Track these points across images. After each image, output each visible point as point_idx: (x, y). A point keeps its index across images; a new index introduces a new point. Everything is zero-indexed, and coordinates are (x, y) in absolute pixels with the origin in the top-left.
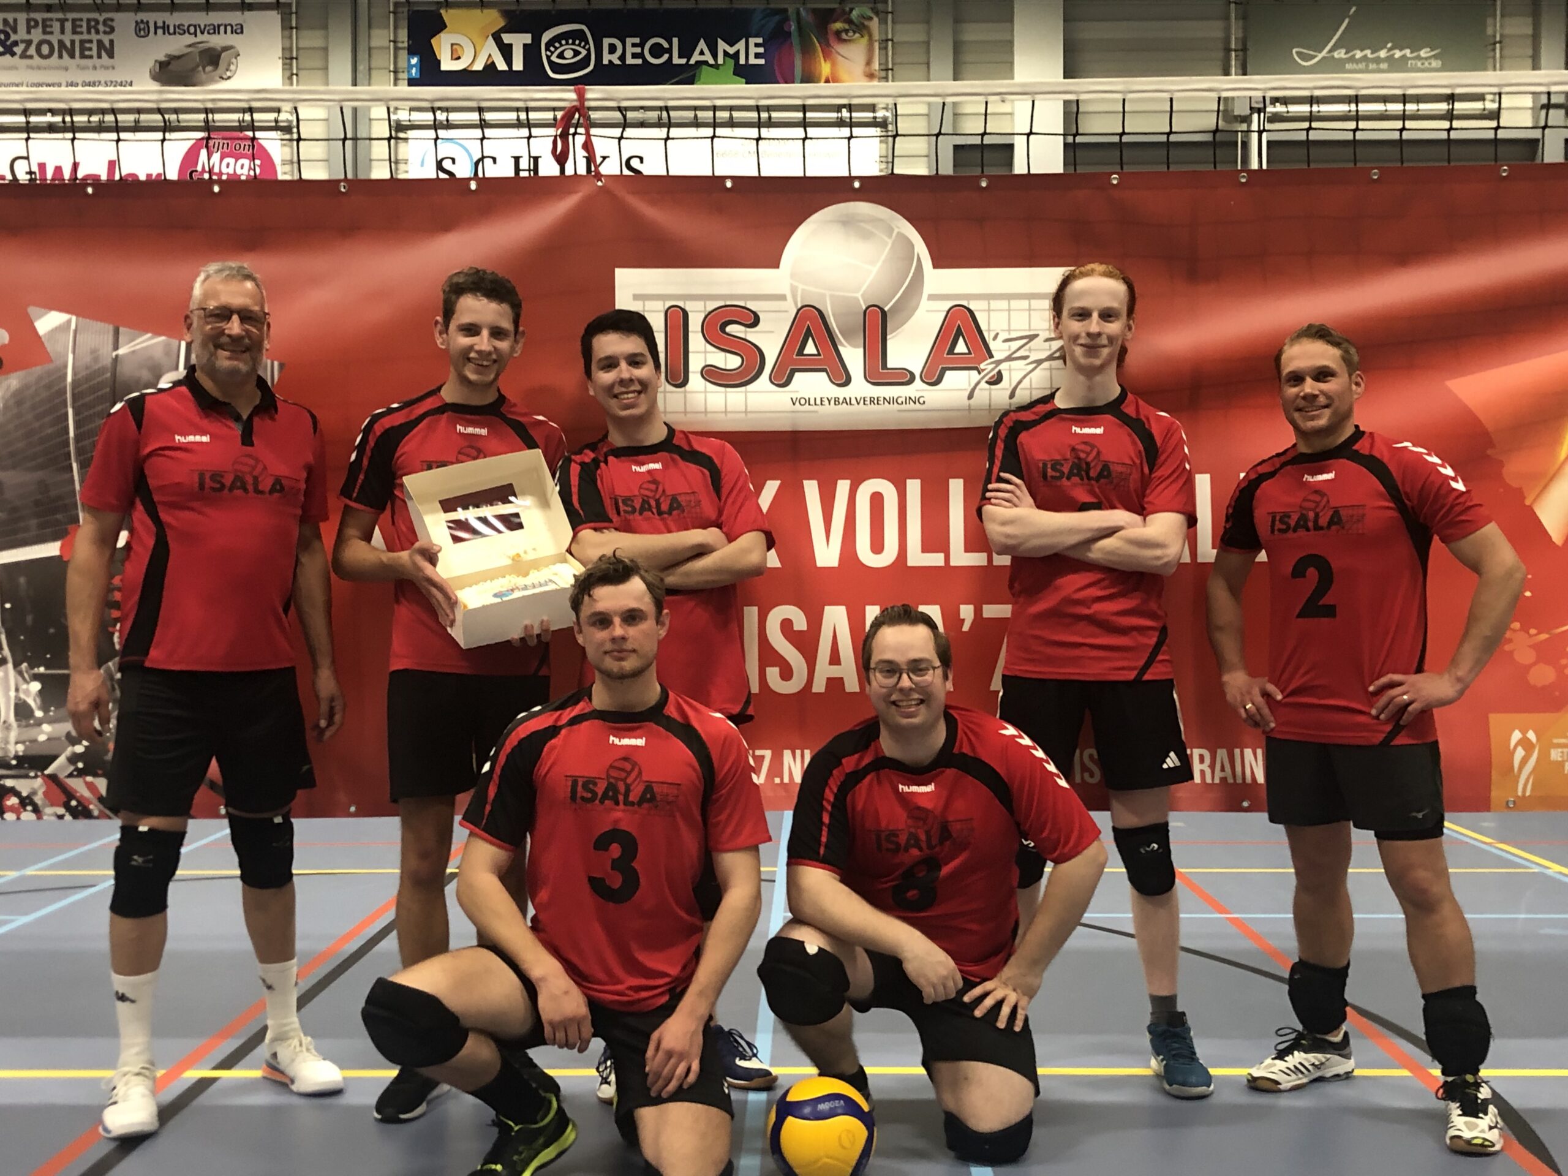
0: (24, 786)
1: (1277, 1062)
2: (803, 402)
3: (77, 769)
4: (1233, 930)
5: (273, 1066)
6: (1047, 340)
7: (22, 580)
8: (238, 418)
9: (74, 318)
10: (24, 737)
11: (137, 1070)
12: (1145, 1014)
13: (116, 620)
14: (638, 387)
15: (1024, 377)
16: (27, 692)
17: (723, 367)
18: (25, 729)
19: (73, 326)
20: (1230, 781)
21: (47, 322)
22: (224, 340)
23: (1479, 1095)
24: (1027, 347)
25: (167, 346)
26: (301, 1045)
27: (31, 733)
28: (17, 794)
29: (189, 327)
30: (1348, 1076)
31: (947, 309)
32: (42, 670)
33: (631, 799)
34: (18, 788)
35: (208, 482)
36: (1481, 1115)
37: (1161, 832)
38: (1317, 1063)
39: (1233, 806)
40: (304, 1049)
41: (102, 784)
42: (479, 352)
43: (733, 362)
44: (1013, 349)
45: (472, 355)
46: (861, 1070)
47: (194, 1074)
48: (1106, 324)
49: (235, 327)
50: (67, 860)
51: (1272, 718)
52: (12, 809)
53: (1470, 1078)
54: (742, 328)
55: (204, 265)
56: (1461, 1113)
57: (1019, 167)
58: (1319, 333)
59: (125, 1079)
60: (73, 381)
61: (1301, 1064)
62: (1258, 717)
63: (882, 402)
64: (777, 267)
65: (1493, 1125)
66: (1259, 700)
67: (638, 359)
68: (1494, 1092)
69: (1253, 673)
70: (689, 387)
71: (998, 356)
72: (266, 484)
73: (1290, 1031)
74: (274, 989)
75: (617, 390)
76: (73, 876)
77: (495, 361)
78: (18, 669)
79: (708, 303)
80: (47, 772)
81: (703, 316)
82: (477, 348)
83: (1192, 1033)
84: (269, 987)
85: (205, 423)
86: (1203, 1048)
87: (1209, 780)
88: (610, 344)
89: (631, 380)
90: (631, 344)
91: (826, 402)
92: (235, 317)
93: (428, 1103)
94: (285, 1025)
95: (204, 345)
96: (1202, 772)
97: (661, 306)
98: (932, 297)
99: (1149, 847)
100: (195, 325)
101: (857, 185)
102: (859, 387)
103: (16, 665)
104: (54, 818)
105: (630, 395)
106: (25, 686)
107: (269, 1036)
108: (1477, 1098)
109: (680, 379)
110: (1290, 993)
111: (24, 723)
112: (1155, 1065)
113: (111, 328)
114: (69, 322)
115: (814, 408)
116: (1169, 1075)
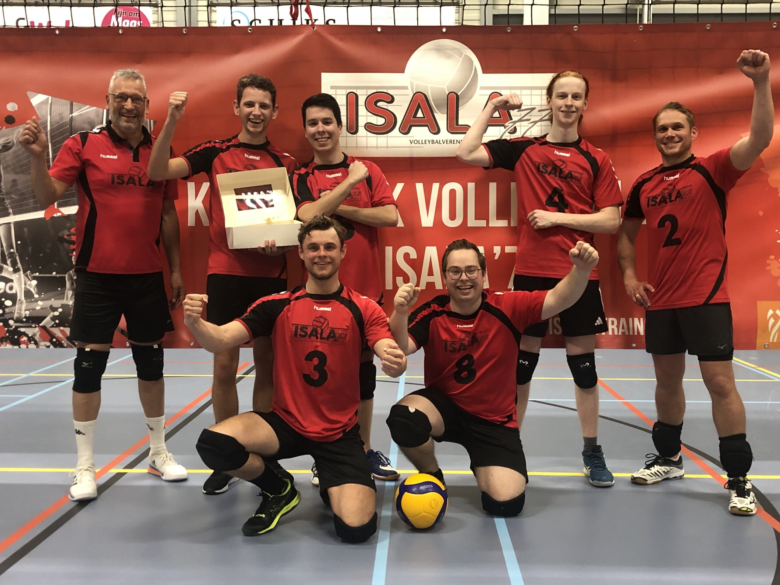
0: (30, 332)
1: (646, 470)
2: (416, 142)
3: (55, 323)
4: (626, 407)
5: (153, 467)
6: (540, 111)
7: (26, 229)
8: (131, 148)
9: (50, 97)
10: (29, 308)
11: (86, 468)
12: (581, 446)
13: (74, 250)
14: (328, 136)
15: (527, 130)
16: (30, 285)
17: (376, 124)
18: (30, 303)
19: (50, 102)
20: (627, 333)
21: (37, 99)
22: (124, 111)
23: (746, 487)
24: (529, 114)
25: (97, 111)
26: (167, 457)
27: (32, 306)
28: (27, 335)
29: (108, 102)
30: (681, 477)
31: (490, 94)
32: (37, 274)
33: (323, 336)
34: (27, 333)
35: (116, 180)
36: (746, 497)
37: (591, 357)
38: (666, 471)
39: (627, 346)
40: (168, 459)
41: (68, 331)
42: (254, 115)
43: (380, 121)
44: (522, 115)
45: (251, 117)
46: (440, 471)
47: (114, 471)
48: (575, 101)
49: (129, 104)
50: (50, 369)
51: (649, 301)
52: (24, 342)
53: (741, 479)
54: (386, 104)
55: (116, 70)
56: (736, 495)
57: (527, 22)
58: (676, 106)
59: (80, 472)
60: (51, 130)
61: (657, 471)
62: (642, 301)
63: (455, 142)
64: (403, 72)
65: (752, 501)
66: (643, 293)
67: (329, 121)
68: (753, 486)
69: (639, 280)
70: (358, 134)
71: (515, 119)
72: (145, 182)
73: (653, 455)
74: (153, 430)
75: (317, 136)
76: (54, 376)
77: (263, 120)
78: (26, 273)
79: (368, 90)
80: (40, 325)
81: (365, 97)
82: (253, 113)
83: (604, 456)
84: (151, 429)
85: (115, 150)
86: (609, 464)
87: (616, 333)
88: (314, 113)
89: (324, 132)
90: (326, 113)
91: (427, 142)
92: (129, 100)
93: (229, 485)
94: (159, 448)
95: (114, 112)
96: (613, 330)
97: (345, 92)
98: (482, 88)
99: (585, 364)
100: (110, 101)
101: (444, 30)
102: (444, 134)
103: (25, 272)
104: (44, 347)
105: (323, 140)
106: (29, 282)
107: (151, 453)
108: (745, 488)
109: (353, 129)
110: (653, 438)
111: (29, 300)
112: (585, 471)
113: (69, 102)
114: (48, 99)
115: (421, 145)
116: (592, 476)
